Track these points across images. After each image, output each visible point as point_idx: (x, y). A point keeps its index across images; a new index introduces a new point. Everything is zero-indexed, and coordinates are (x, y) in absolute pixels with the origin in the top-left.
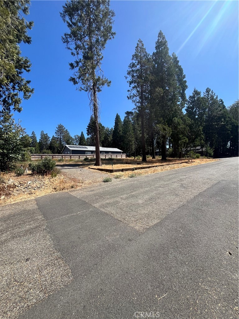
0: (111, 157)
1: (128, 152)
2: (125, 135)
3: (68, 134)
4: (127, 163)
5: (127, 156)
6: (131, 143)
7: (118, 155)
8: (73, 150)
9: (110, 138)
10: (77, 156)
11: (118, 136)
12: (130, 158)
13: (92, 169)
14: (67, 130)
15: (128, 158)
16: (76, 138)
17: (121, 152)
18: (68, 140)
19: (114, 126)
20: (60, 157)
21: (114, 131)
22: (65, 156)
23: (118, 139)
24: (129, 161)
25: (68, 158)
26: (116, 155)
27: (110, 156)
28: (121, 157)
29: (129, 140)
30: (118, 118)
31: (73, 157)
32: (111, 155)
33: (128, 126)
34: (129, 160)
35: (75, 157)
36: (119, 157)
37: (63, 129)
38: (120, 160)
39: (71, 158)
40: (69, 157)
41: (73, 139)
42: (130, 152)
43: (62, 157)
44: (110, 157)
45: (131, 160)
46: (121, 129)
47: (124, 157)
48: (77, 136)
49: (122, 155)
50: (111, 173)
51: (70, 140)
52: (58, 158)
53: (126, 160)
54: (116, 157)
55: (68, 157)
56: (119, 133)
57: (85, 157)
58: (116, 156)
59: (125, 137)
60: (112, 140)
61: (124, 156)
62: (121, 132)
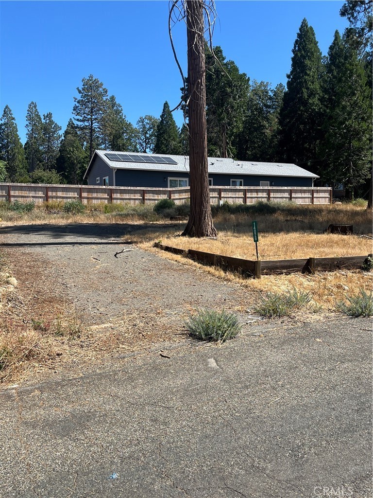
0: (269, 198)
1: (339, 181)
2: (333, 109)
3: (118, 112)
4: (333, 228)
5: (335, 196)
6: (355, 143)
7: (296, 191)
8: (120, 171)
9: (271, 126)
10: (135, 192)
11: (302, 115)
12: (349, 207)
13: (168, 249)
14: (113, 98)
15: (340, 205)
16: (144, 127)
17: (310, 179)
18: (118, 136)
19: (288, 77)
20: (71, 194)
21: (286, 94)
22: (90, 191)
23: (301, 126)
24: (345, 221)
25: (99, 200)
26: (291, 192)
27: (265, 195)
28: (307, 202)
29: (349, 131)
30: (305, 37)
31: (119, 196)
32: (269, 192)
33: (347, 69)
34: (346, 212)
35: (127, 196)
36: (301, 200)
37: (101, 95)
38: (303, 212)
39: (111, 199)
40: (106, 196)
41: (133, 131)
42: (349, 182)
43: (81, 197)
44: (265, 200)
45: (355, 214)
46: (316, 86)
47: (322, 199)
48: (150, 118)
49: (312, 192)
50: (248, 276)
51: (125, 136)
52: (65, 200)
53: (329, 211)
54: (291, 198)
55: (100, 195)
56: (305, 103)
57: (165, 197)
58: (287, 195)
59: (331, 117)
60: (279, 132)
61: (322, 195)
62: (315, 100)
